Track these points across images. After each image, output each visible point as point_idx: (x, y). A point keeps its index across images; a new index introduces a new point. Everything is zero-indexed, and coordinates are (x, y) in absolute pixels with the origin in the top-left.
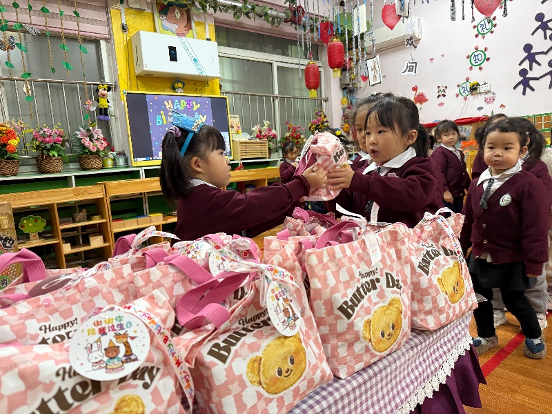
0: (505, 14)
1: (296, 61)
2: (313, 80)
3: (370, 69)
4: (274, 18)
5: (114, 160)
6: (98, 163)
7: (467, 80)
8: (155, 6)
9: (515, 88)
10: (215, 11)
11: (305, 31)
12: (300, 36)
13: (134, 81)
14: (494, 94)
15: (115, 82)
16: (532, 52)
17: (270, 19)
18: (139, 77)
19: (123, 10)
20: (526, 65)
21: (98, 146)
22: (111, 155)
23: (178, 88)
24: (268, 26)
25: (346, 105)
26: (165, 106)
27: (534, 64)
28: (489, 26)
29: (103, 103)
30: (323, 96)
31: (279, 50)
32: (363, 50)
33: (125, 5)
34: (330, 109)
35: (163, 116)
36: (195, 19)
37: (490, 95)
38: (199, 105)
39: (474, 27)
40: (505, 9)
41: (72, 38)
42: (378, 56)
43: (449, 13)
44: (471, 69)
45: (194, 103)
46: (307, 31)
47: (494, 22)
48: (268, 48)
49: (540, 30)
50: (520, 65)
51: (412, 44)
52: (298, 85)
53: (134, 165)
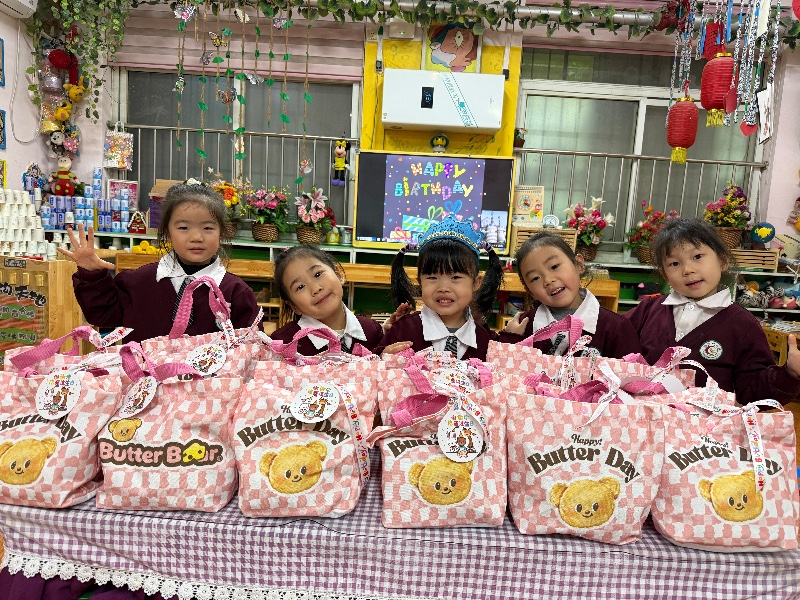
4: (632, 24)
5: (341, 235)
13: (381, 137)
15: (359, 138)
18: (388, 131)
19: (381, 44)
23: (437, 146)
26: (411, 170)
29: (340, 164)
33: (385, 36)
35: (406, 184)
38: (463, 171)
45: (457, 166)
53: (354, 245)
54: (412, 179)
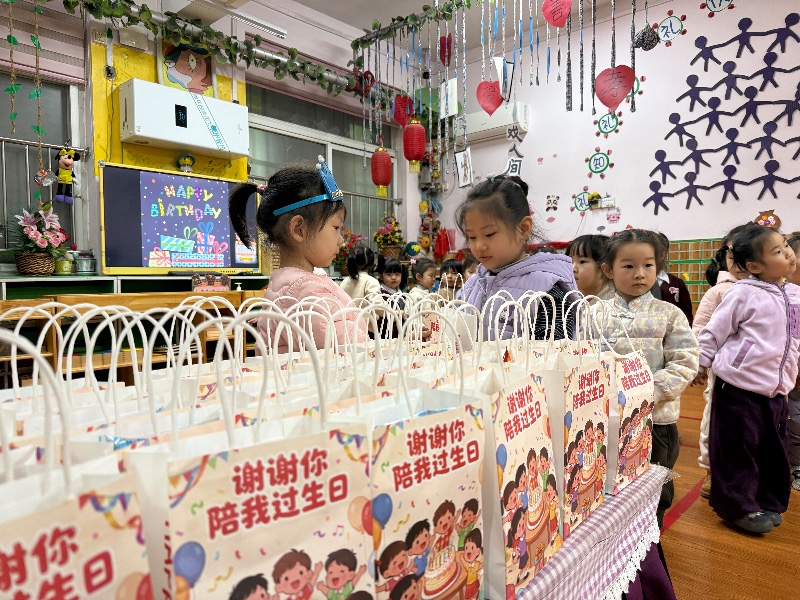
0: (633, 109)
1: (361, 147)
2: (382, 173)
3: (459, 165)
4: (331, 83)
5: (74, 263)
6: (48, 266)
7: (586, 189)
8: (160, 47)
9: (645, 204)
10: (249, 64)
11: (374, 105)
12: (367, 112)
13: (117, 150)
14: (618, 210)
15: (88, 149)
16: (666, 160)
17: (327, 84)
18: (125, 144)
19: (110, 47)
20: (658, 176)
21: (52, 240)
22: (70, 255)
23: (184, 165)
24: (322, 92)
25: (426, 210)
26: (165, 192)
27: (668, 176)
28: (613, 123)
29: (65, 176)
30: (395, 197)
31: (337, 129)
32: (451, 139)
33: (114, 41)
34: (404, 214)
35: (161, 205)
36: (217, 70)
37: (613, 212)
38: (211, 195)
39: (595, 123)
40: (633, 103)
41: (26, 78)
42: (468, 149)
43: (565, 101)
44: (590, 176)
45: (205, 192)
46: (377, 106)
47: (620, 119)
48: (322, 124)
49: (675, 136)
50: (651, 175)
51: (516, 135)
52: (362, 178)
53: (105, 272)
54: (167, 201)
